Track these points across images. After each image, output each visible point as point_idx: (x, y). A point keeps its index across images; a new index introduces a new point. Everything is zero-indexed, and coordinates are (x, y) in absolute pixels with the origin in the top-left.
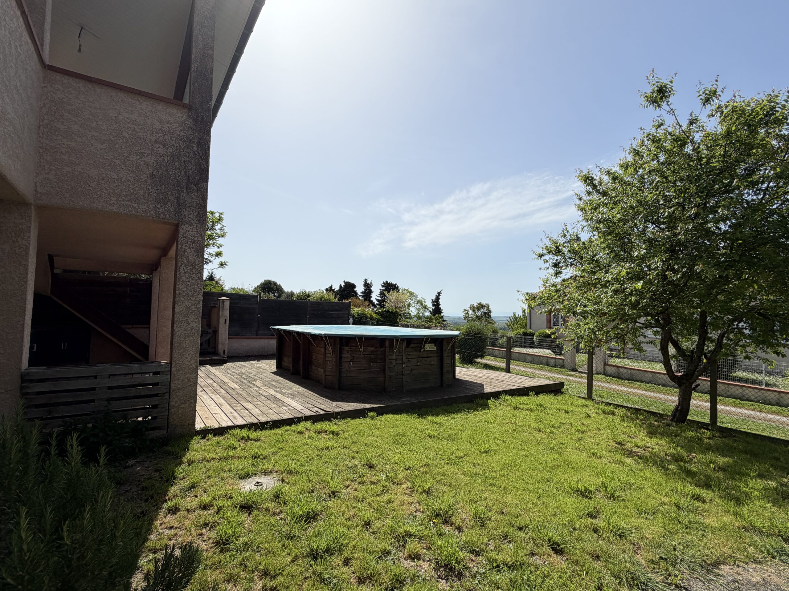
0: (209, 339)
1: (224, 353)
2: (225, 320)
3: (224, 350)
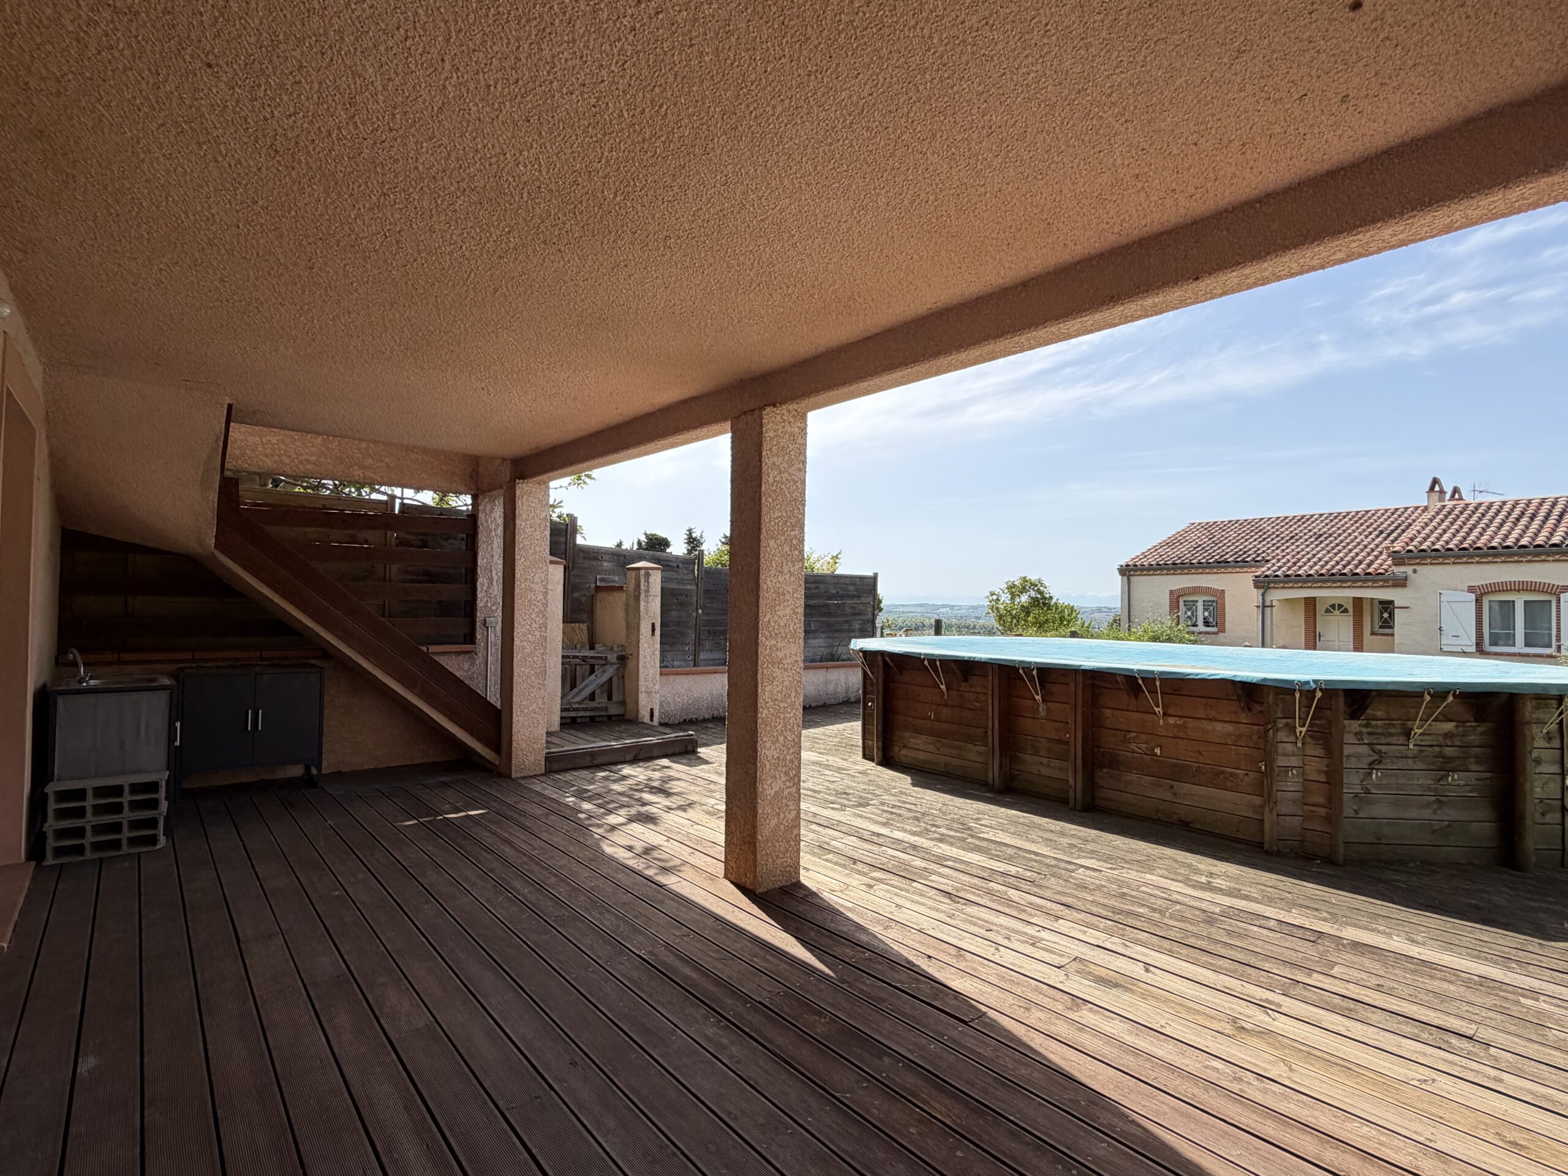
0: (610, 680)
1: (652, 715)
2: (653, 625)
3: (652, 710)
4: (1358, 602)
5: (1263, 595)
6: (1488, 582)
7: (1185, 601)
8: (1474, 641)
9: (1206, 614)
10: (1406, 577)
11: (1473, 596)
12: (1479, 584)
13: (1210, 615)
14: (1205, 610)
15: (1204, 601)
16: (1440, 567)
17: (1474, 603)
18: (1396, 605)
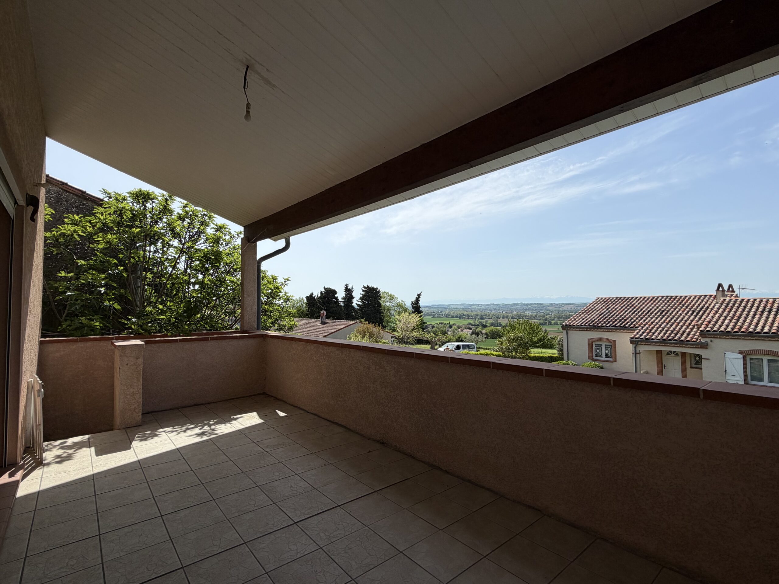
4: (683, 354)
5: (635, 348)
6: (749, 349)
7: (596, 344)
8: (743, 378)
9: (607, 352)
10: (707, 344)
11: (741, 356)
12: (745, 350)
13: (608, 352)
14: (606, 349)
15: (605, 345)
16: (724, 340)
17: (742, 359)
18: (703, 357)
